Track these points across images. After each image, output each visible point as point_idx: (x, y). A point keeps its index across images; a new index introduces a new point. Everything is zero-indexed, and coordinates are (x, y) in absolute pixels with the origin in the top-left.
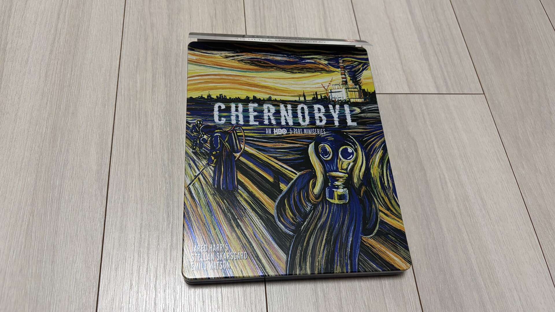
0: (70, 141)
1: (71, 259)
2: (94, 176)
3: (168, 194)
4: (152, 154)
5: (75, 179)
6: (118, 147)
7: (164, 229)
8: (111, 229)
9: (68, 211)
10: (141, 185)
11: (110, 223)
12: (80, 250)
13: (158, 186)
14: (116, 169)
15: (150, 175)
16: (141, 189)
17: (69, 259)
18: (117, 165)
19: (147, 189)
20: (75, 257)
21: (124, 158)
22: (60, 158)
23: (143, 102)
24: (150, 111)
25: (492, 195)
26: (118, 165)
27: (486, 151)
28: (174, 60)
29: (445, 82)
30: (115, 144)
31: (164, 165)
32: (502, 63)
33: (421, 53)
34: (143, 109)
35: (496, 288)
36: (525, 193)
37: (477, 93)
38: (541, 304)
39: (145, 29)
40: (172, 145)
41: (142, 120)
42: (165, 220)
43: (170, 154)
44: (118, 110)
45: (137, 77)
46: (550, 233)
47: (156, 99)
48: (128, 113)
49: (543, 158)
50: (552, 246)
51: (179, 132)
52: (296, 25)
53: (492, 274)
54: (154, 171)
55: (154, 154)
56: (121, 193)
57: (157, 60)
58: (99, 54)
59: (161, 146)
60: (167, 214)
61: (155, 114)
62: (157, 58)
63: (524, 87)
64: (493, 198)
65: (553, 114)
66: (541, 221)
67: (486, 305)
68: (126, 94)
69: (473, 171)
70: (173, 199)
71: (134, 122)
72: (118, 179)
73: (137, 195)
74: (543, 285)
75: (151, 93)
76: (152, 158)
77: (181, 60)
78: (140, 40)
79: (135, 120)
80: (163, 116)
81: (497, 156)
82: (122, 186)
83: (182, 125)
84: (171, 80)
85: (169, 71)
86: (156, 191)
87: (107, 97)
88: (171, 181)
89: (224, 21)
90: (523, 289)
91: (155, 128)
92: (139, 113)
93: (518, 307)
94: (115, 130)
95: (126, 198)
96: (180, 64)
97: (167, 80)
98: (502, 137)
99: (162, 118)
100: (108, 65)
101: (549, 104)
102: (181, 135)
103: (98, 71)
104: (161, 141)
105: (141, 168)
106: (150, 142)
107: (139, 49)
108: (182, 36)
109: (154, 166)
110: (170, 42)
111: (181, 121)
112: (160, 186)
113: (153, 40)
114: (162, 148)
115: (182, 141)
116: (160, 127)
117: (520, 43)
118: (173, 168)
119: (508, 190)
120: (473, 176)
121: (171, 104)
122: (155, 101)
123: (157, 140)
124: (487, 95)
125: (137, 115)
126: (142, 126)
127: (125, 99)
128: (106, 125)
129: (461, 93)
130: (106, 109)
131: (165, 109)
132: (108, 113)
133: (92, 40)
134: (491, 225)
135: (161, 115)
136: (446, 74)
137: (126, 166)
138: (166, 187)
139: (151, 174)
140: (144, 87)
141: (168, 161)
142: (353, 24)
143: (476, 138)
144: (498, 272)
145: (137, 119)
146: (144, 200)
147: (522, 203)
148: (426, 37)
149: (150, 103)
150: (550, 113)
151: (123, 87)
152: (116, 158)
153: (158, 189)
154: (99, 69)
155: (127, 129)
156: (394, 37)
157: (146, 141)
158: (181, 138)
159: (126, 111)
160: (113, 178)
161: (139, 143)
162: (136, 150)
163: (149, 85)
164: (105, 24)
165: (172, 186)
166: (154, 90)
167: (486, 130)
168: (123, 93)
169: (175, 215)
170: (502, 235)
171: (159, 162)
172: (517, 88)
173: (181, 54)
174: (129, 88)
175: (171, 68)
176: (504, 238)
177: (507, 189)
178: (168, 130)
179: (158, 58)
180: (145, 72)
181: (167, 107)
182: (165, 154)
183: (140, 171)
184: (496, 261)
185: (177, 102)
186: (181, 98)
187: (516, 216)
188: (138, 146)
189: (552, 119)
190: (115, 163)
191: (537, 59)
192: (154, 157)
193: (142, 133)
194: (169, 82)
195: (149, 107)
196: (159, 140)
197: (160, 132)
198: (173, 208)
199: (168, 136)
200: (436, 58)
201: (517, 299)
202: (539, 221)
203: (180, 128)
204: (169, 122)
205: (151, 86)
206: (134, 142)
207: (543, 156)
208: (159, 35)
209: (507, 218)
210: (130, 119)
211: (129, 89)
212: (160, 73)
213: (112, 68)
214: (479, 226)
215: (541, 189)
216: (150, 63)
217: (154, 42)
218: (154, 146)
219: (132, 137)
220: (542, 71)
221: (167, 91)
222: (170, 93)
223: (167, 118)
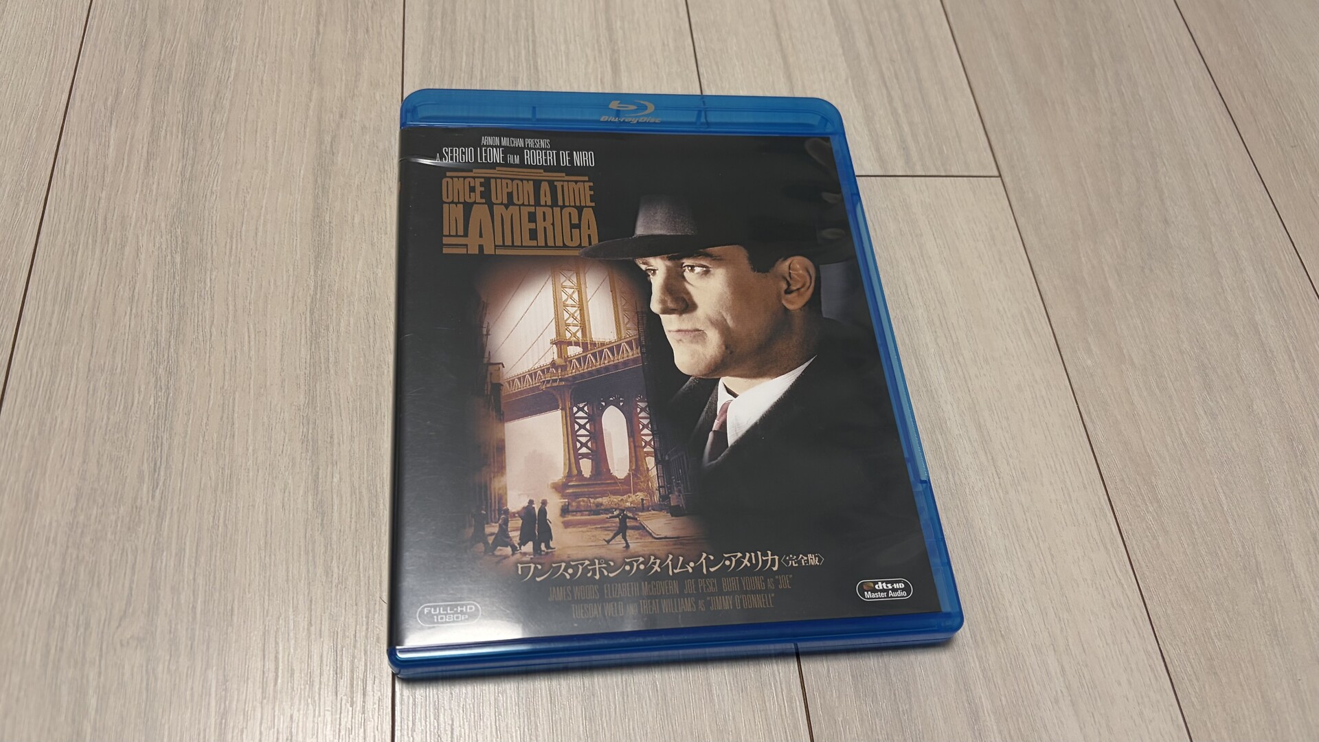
3: (158, 416)
4: (128, 317)
7: (139, 500)
10: (91, 392)
13: (137, 395)
14: (30, 354)
15: (119, 370)
16: (90, 402)
18: (32, 344)
19: (105, 404)
21: (53, 326)
23: (119, 193)
24: (134, 215)
25: (1008, 418)
26: (36, 345)
27: (998, 311)
28: (211, 93)
29: (904, 149)
30: (34, 293)
31: (157, 343)
32: (1050, 104)
33: (847, 81)
34: (116, 211)
35: (1003, 645)
36: (1089, 413)
37: (982, 174)
38: (1119, 684)
39: (145, 20)
40: (182, 296)
41: (112, 235)
42: (146, 479)
43: (176, 317)
44: (50, 211)
45: (110, 133)
46: (1151, 509)
47: (155, 186)
48: (76, 219)
49: (1141, 328)
50: (1155, 542)
51: (204, 265)
53: (994, 610)
54: (128, 358)
55: (133, 316)
56: (36, 412)
57: (168, 93)
58: (19, 80)
59: (155, 298)
60: (152, 465)
61: (146, 223)
62: (168, 88)
63: (1102, 162)
64: (1009, 425)
65: (1173, 225)
66: (1127, 482)
67: (973, 688)
68: (76, 174)
69: (961, 359)
70: (171, 428)
71: (90, 241)
72: (31, 378)
73: (77, 417)
74: (1127, 638)
75: (141, 171)
76: (127, 328)
77: (228, 95)
78: (126, 47)
79: (93, 237)
80: (168, 227)
81: (1025, 324)
82: (40, 396)
83: (215, 247)
84: (199, 141)
85: (196, 119)
86: (129, 406)
87: (25, 180)
88: (171, 382)
89: (349, 5)
90: (1071, 647)
91: (144, 254)
92: (105, 219)
93: (1056, 692)
94: (39, 259)
95: (48, 425)
96: (226, 103)
97: (187, 141)
98: (1041, 278)
99: (164, 232)
100: (38, 105)
101: (1162, 200)
102: (208, 273)
103: (12, 120)
104: (156, 287)
105: (95, 351)
106: (128, 288)
107: (123, 68)
108: (239, 38)
109: (130, 346)
110: (204, 52)
111: (214, 240)
112: (142, 396)
113: (162, 47)
114: (157, 304)
115: (211, 286)
116: (156, 253)
117: (1096, 57)
118: (181, 351)
119: (1049, 406)
120: (960, 373)
121: (193, 198)
122: (151, 191)
123: (146, 284)
124: (1007, 180)
125: (100, 223)
126: (109, 251)
127: (71, 185)
128: (16, 247)
129: (943, 174)
130: (20, 210)
131: (175, 210)
132: (24, 220)
133: (6, 47)
134: (1000, 491)
135: (163, 225)
136: (906, 128)
137: (57, 347)
138: (156, 397)
139: (119, 366)
140: (126, 158)
141: (169, 334)
142: (678, 13)
143: (974, 281)
144: (1011, 606)
145: (99, 233)
146: (95, 431)
147: (1082, 436)
148: (861, 45)
149: (137, 196)
150: (1166, 221)
151: (69, 157)
152: (32, 326)
153: (136, 403)
154: (14, 115)
155: (70, 257)
156: (781, 44)
157: (116, 286)
158: (208, 280)
159: (72, 213)
160: (19, 375)
161: (98, 291)
162: (86, 309)
163: (140, 152)
164: (43, 9)
165: (171, 395)
166: (151, 164)
167: (1001, 261)
168: (67, 172)
169: (174, 467)
170: (1027, 514)
171: (145, 337)
172: (1082, 164)
173: (231, 79)
174: (86, 159)
175: (201, 113)
176: (1030, 522)
177: (1045, 402)
178: (178, 259)
179: (171, 87)
180: (132, 123)
181: (181, 204)
182: (164, 318)
183: (93, 360)
184: (1005, 578)
185: (208, 194)
186: (219, 182)
187: (1064, 468)
188: (94, 299)
189: (1168, 237)
190: (27, 338)
191: (1139, 95)
192: (132, 325)
193: (107, 267)
194: (191, 146)
195: (133, 206)
196: (150, 285)
197: (156, 266)
198: (169, 448)
199: (176, 275)
200: (884, 91)
201: (1056, 673)
202: (1122, 480)
203: (209, 255)
204: (183, 241)
205: (145, 154)
206: (86, 289)
207: (1142, 323)
208: (178, 35)
209: (1041, 473)
210: (79, 234)
211: (85, 163)
212: (171, 123)
213: (47, 111)
214: (968, 493)
215: (1132, 404)
216: (148, 101)
217: (163, 52)
218: (136, 298)
219: (81, 278)
220: (1150, 124)
221: (184, 167)
222: (192, 170)
223: (179, 231)
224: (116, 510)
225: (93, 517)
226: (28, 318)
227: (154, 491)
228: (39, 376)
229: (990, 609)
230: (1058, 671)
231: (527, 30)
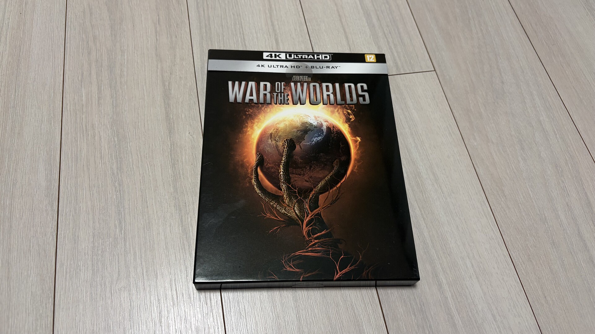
0: (17, 160)
1: (26, 274)
2: (44, 192)
3: (118, 202)
4: (101, 164)
5: (25, 197)
6: (67, 161)
7: (116, 236)
8: (63, 241)
9: (20, 229)
10: (92, 196)
11: (63, 235)
12: (34, 264)
13: (109, 195)
16: (92, 199)
17: (24, 273)
18: (66, 179)
19: (98, 199)
20: (29, 271)
21: (73, 171)
22: (8, 178)
23: (90, 115)
24: (97, 123)
25: (444, 169)
26: (68, 179)
27: (438, 127)
28: (119, 70)
29: (395, 63)
30: (64, 159)
31: (113, 174)
32: (453, 38)
33: (370, 37)
34: (90, 122)
35: (449, 258)
36: (477, 164)
37: (427, 70)
38: (494, 268)
39: (88, 42)
40: (120, 154)
41: (90, 133)
42: (118, 227)
43: (119, 162)
44: (64, 125)
45: (82, 91)
46: (503, 200)
47: (103, 111)
48: (75, 127)
49: (495, 127)
50: (505, 213)
51: (126, 140)
52: (241, 22)
53: (444, 245)
54: (103, 181)
55: (103, 164)
56: (72, 205)
57: (102, 71)
58: (42, 72)
59: (110, 156)
60: (119, 221)
61: (102, 126)
62: (102, 70)
63: (475, 60)
64: (445, 172)
65: (505, 84)
66: (493, 190)
67: (439, 275)
68: (71, 109)
69: (424, 147)
70: (124, 206)
71: (82, 135)
72: (68, 192)
73: (88, 206)
74: (496, 251)
75: (97, 105)
76: (101, 169)
77: (125, 70)
78: (83, 54)
79: (82, 133)
80: (110, 127)
81: (449, 131)
82: (73, 199)
83: (129, 133)
84: (117, 90)
85: (114, 81)
86: (107, 200)
87: (52, 114)
88: (121, 188)
89: (168, 26)
90: (475, 256)
91: (103, 139)
92: (86, 126)
93: (470, 274)
94: (63, 145)
95: (78, 210)
96: (125, 73)
97: (112, 91)
98: (454, 111)
99: (109, 128)
100: (51, 82)
101: (501, 74)
102: (128, 143)
103: (42, 89)
104: (109, 152)
105: (91, 179)
106: (99, 153)
107: (83, 63)
108: (126, 46)
109: (103, 176)
110: (113, 53)
111: (128, 130)
112: (111, 195)
113: (97, 53)
114: (111, 158)
115: (130, 149)
116: (107, 138)
117: (470, 16)
118: (123, 176)
119: (460, 163)
120: (425, 153)
121: (118, 114)
122: (102, 113)
123: (105, 151)
124: (438, 72)
125: (84, 128)
126: (90, 139)
127: (71, 113)
128: (54, 141)
129: (412, 72)
130: (52, 126)
131: (112, 120)
132: (55, 130)
133: (34, 59)
134: (444, 199)
135: (108, 126)
136: (396, 54)
137: (76, 179)
138: (116, 195)
139: (101, 184)
140: (90, 100)
141: (117, 170)
142: (299, 15)
143: (427, 115)
144: (451, 243)
145: (84, 132)
146: (96, 211)
147: (474, 174)
148: (375, 20)
149: (97, 115)
150: (503, 83)
151: (68, 102)
152: (65, 172)
153: (109, 198)
154: (43, 87)
155: (75, 143)
156: (342, 24)
157: (94, 153)
158: (129, 146)
159: (73, 125)
160: (63, 191)
161: (88, 155)
162: (84, 163)
163: (95, 97)
164: (46, 41)
165: (122, 193)
166: (100, 102)
167: (438, 106)
168: (68, 109)
169: (127, 221)
170: (455, 206)
171: (109, 172)
172: (468, 62)
173: (126, 63)
174: (74, 103)
175: (116, 78)
176: (456, 210)
177: (459, 162)
178: (116, 139)
179: (103, 69)
180: (90, 85)
181: (114, 117)
182: (114, 163)
183: (90, 183)
184: (448, 232)
185: (124, 112)
186: (127, 106)
187: (468, 187)
188: (87, 159)
189: (504, 89)
190: (64, 177)
191: (489, 30)
192: (103, 167)
193: (90, 146)
194: (114, 93)
195: (96, 120)
196: (107, 150)
197: (108, 143)
198: (124, 214)
199: (116, 146)
200: (386, 40)
201: (470, 267)
202: (491, 190)
203: (128, 136)
204: (117, 132)
205: (97, 98)
206: (83, 155)
207: (495, 125)
208: (102, 47)
209: (459, 190)
210: (77, 133)
211: (75, 104)
212: (105, 84)
213: (55, 84)
214: (431, 200)
215: (493, 159)
216: (95, 76)
217: (97, 55)
218: (103, 156)
219: (80, 151)
220: (494, 42)
221: (113, 102)
222: (116, 103)
223: (114, 128)
224: (108, 240)
225: (100, 243)
226: (63, 169)
227: (121, 231)
228: (71, 191)
229: (443, 245)
230: (471, 266)
231: (240, 29)
